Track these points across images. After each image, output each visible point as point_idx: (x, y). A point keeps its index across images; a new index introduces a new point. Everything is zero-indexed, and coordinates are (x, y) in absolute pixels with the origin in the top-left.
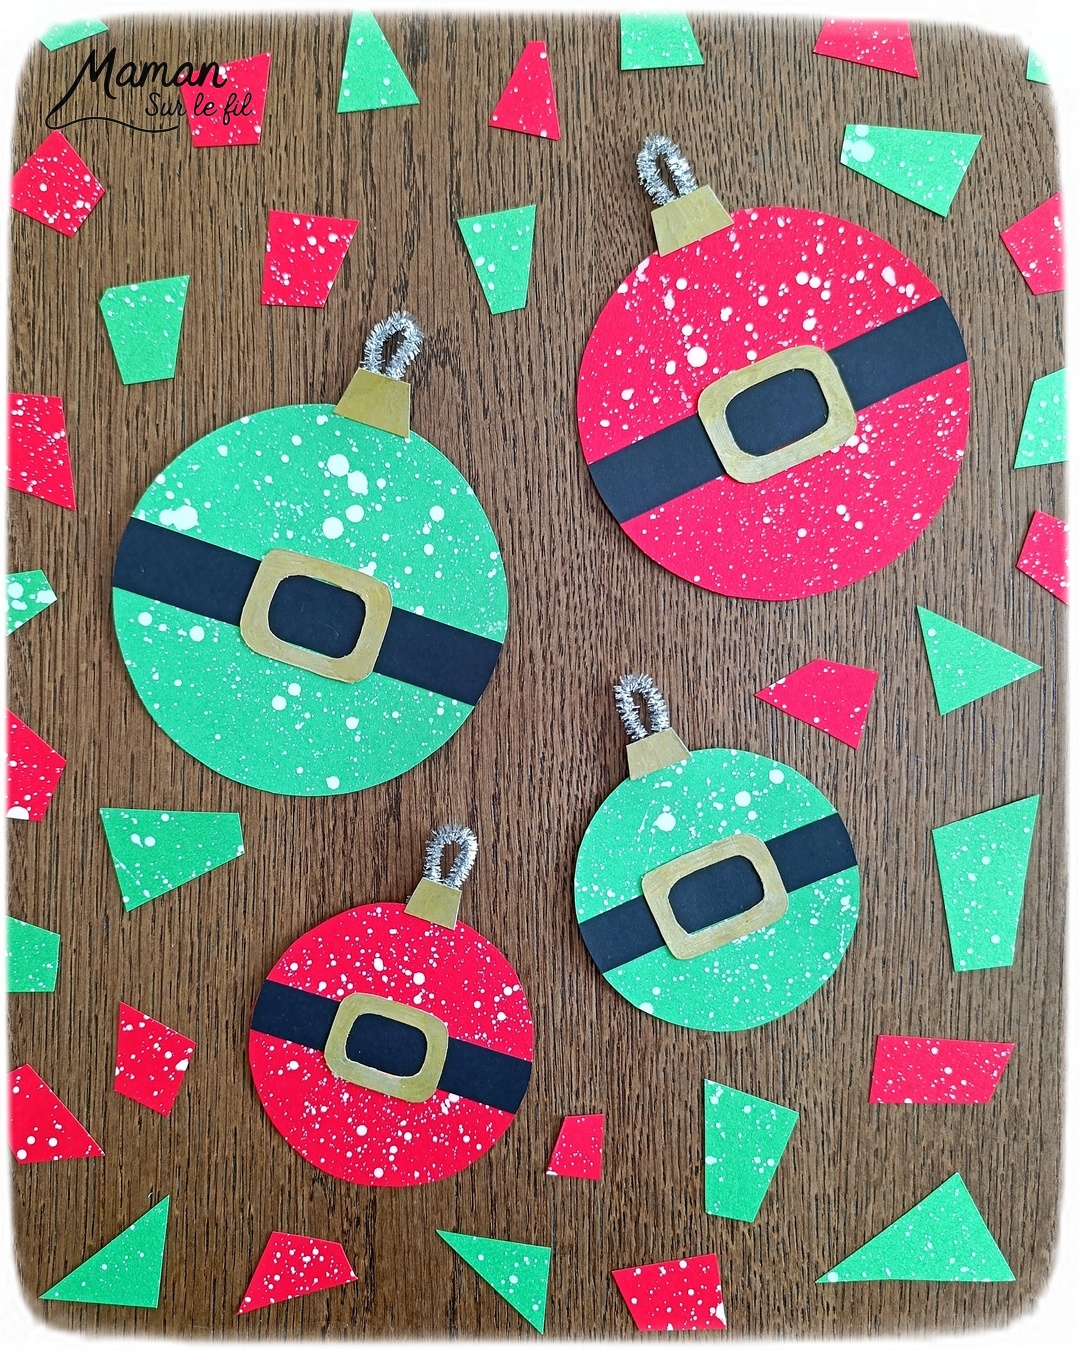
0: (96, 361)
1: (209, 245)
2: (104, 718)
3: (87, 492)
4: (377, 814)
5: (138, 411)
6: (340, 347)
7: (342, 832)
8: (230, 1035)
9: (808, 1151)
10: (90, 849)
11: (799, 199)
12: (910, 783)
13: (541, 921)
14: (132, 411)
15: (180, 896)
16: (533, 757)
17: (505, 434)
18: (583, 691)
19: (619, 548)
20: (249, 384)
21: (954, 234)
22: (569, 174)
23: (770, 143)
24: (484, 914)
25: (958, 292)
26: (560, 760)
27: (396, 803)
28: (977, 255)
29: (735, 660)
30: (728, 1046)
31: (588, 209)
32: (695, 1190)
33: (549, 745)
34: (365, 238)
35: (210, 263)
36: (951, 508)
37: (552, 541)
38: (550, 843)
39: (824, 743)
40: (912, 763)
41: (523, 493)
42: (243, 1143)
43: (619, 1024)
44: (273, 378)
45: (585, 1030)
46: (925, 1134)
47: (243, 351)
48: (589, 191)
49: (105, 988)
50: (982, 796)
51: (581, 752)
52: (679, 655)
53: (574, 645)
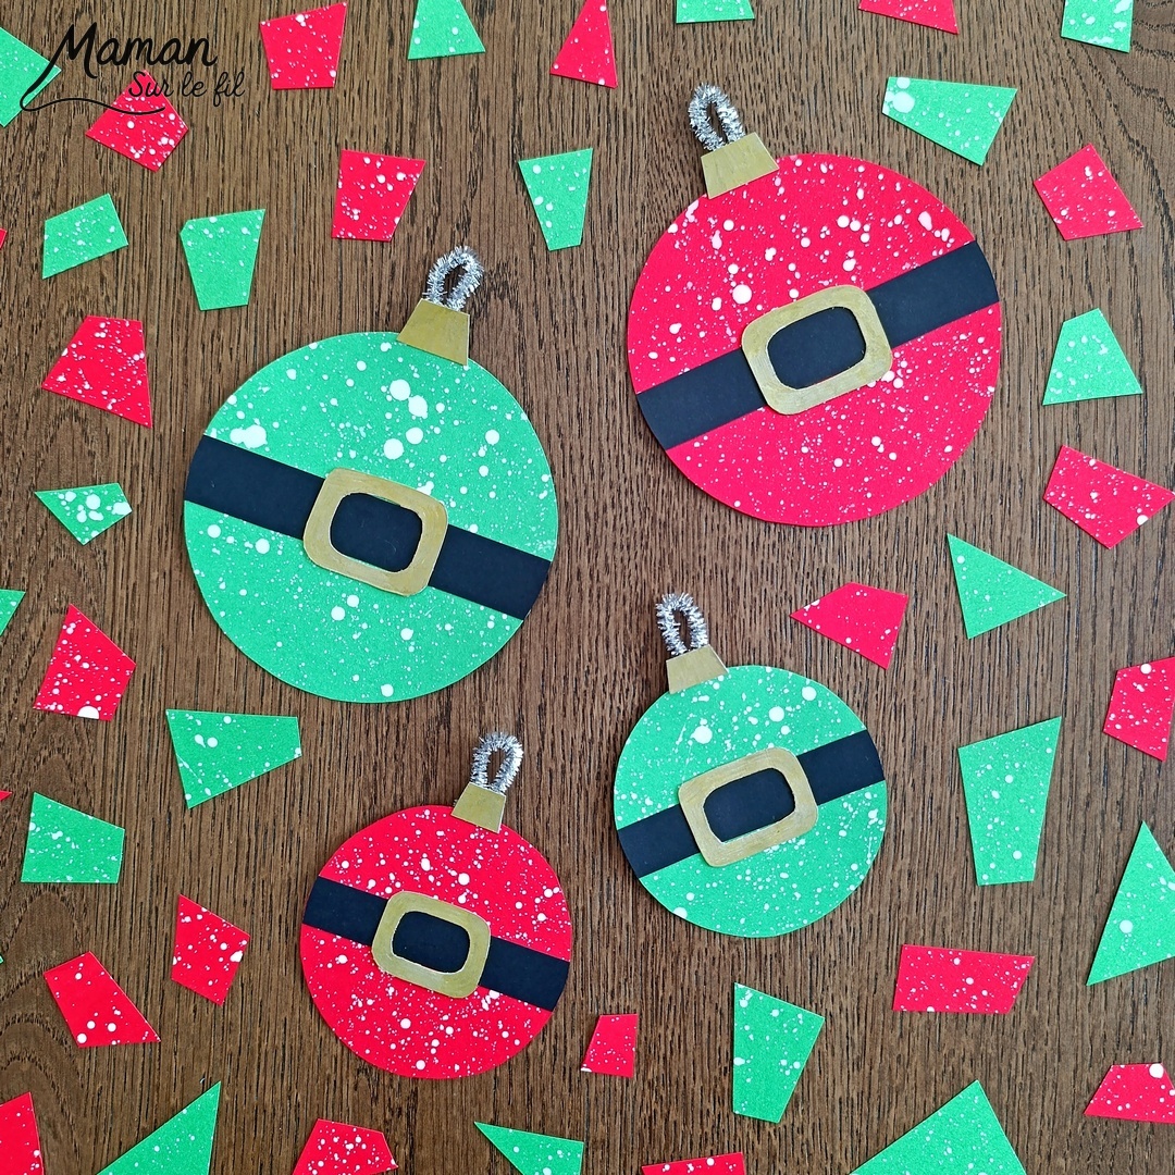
0: (175, 288)
1: (285, 180)
2: (172, 625)
3: (163, 411)
4: (428, 722)
5: (213, 336)
6: (405, 278)
7: (394, 738)
8: (283, 929)
9: (833, 1055)
10: (155, 748)
11: (841, 147)
12: (938, 703)
13: (582, 827)
14: (208, 336)
15: (239, 795)
16: (578, 670)
17: (558, 363)
18: (627, 608)
19: (665, 473)
20: (318, 312)
21: (989, 182)
22: (625, 120)
23: (815, 93)
24: (528, 820)
25: (992, 236)
26: (604, 674)
27: (447, 711)
28: (1011, 202)
29: (772, 582)
30: (758, 952)
31: (642, 154)
32: (723, 1090)
33: (593, 659)
34: (431, 177)
35: (284, 198)
36: (982, 441)
37: (601, 465)
38: (593, 752)
39: (855, 663)
40: (940, 684)
41: (575, 419)
42: (293, 1033)
43: (654, 928)
44: (341, 307)
45: (621, 933)
46: (947, 1042)
47: (314, 281)
48: (644, 136)
49: (166, 881)
50: (1006, 717)
51: (624, 666)
52: (719, 576)
53: (620, 565)
